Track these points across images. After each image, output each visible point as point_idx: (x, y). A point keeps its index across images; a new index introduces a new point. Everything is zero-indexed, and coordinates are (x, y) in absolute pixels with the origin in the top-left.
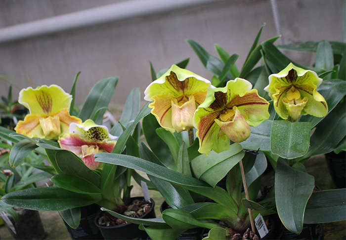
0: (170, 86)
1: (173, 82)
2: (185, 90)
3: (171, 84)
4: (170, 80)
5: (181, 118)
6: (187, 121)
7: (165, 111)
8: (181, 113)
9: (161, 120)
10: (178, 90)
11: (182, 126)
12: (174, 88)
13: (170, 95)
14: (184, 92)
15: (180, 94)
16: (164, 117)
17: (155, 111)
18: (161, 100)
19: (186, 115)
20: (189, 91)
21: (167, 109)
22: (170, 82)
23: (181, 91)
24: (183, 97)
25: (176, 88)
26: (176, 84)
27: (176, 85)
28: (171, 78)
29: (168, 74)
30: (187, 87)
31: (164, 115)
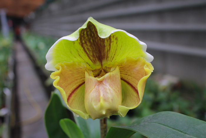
0: (83, 55)
1: (88, 49)
2: (104, 62)
3: (85, 51)
4: (85, 45)
5: (99, 95)
6: (110, 100)
7: (75, 87)
8: (101, 88)
9: (68, 99)
10: (94, 62)
11: (101, 108)
12: (90, 58)
13: (84, 65)
14: (102, 65)
15: (98, 66)
16: (73, 96)
17: (59, 84)
18: (70, 71)
19: (108, 91)
20: (109, 63)
21: (77, 85)
22: (84, 49)
23: (98, 63)
24: (101, 71)
25: (92, 58)
26: (93, 51)
27: (91, 54)
28: (86, 43)
29: (84, 26)
30: (107, 57)
31: (73, 92)
